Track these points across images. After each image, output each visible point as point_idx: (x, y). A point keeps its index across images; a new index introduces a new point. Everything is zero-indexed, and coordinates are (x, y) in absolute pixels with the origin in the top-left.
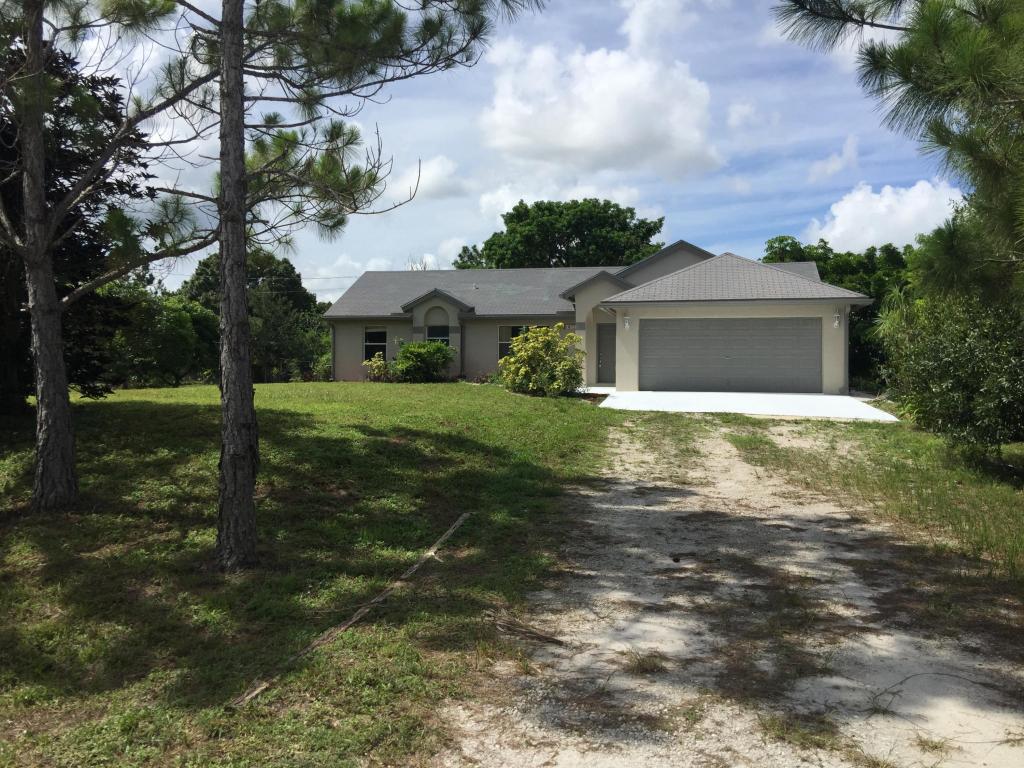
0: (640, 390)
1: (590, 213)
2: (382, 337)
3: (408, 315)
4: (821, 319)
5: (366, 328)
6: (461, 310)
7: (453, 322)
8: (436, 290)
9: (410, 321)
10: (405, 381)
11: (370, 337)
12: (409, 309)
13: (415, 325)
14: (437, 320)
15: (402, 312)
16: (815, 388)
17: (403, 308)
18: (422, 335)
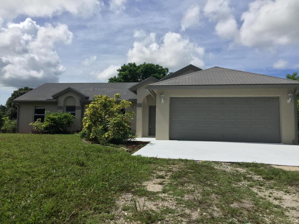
0: (170, 139)
1: (151, 67)
2: (42, 111)
3: (55, 100)
4: (278, 98)
5: (35, 107)
6: (82, 98)
7: (78, 104)
8: (69, 88)
9: (56, 103)
10: (46, 133)
11: (37, 111)
12: (56, 97)
13: (59, 105)
14: (70, 103)
15: (52, 98)
16: (277, 140)
17: (53, 97)
18: (62, 110)
